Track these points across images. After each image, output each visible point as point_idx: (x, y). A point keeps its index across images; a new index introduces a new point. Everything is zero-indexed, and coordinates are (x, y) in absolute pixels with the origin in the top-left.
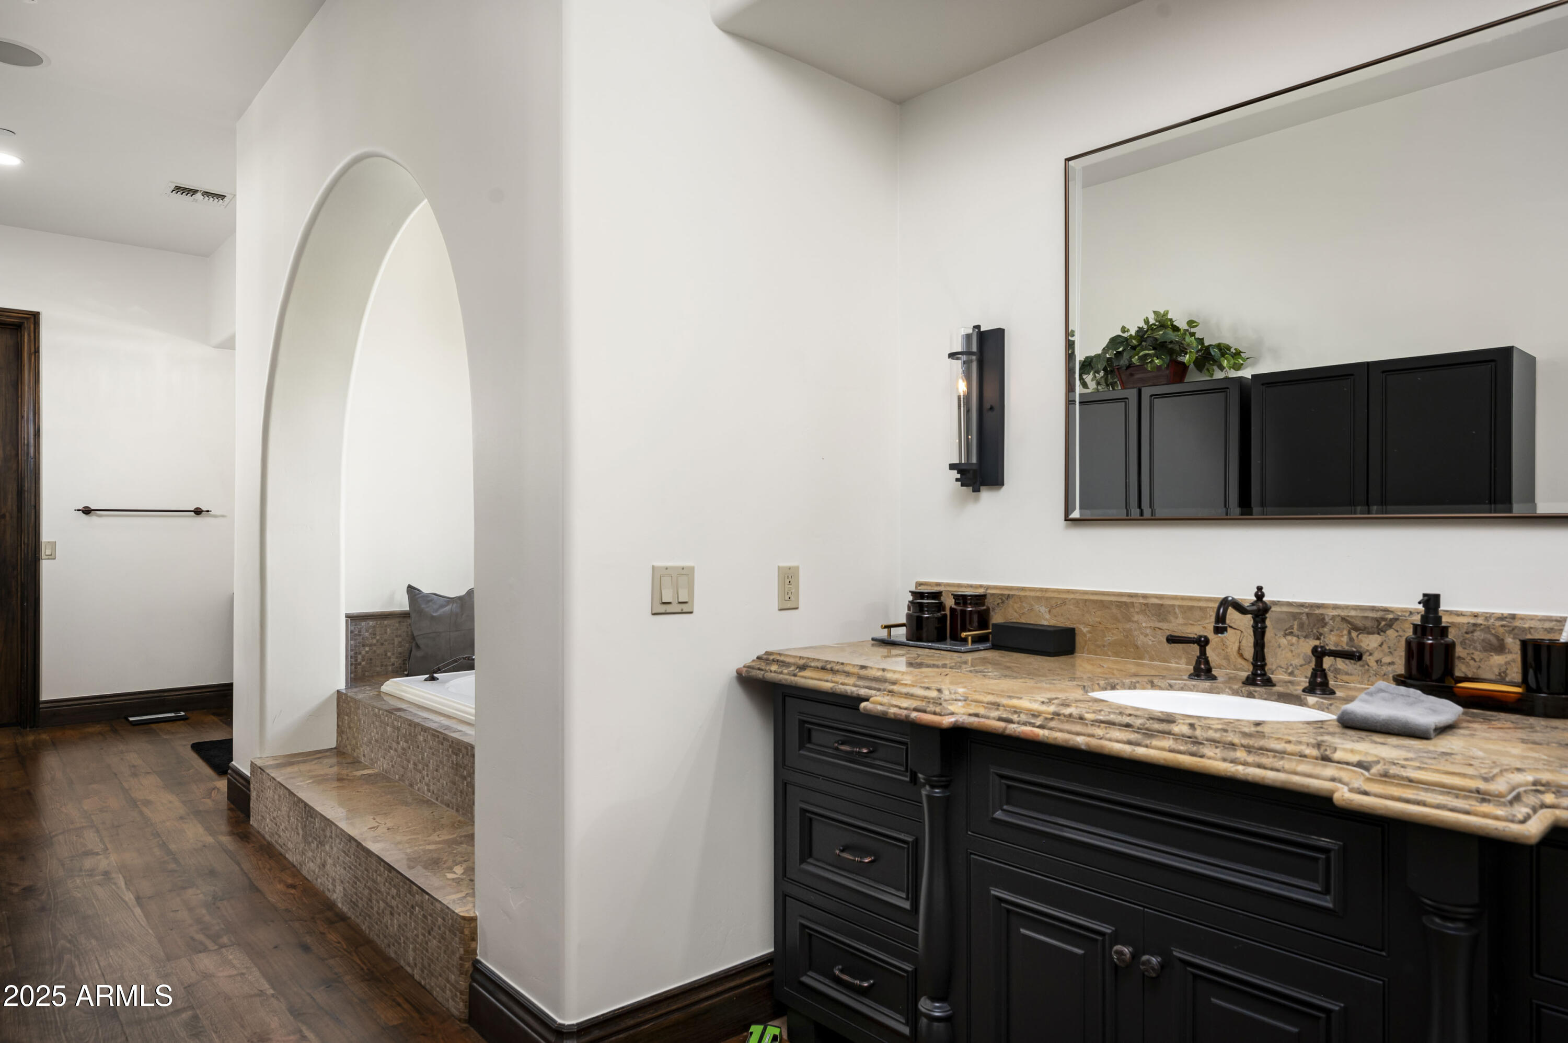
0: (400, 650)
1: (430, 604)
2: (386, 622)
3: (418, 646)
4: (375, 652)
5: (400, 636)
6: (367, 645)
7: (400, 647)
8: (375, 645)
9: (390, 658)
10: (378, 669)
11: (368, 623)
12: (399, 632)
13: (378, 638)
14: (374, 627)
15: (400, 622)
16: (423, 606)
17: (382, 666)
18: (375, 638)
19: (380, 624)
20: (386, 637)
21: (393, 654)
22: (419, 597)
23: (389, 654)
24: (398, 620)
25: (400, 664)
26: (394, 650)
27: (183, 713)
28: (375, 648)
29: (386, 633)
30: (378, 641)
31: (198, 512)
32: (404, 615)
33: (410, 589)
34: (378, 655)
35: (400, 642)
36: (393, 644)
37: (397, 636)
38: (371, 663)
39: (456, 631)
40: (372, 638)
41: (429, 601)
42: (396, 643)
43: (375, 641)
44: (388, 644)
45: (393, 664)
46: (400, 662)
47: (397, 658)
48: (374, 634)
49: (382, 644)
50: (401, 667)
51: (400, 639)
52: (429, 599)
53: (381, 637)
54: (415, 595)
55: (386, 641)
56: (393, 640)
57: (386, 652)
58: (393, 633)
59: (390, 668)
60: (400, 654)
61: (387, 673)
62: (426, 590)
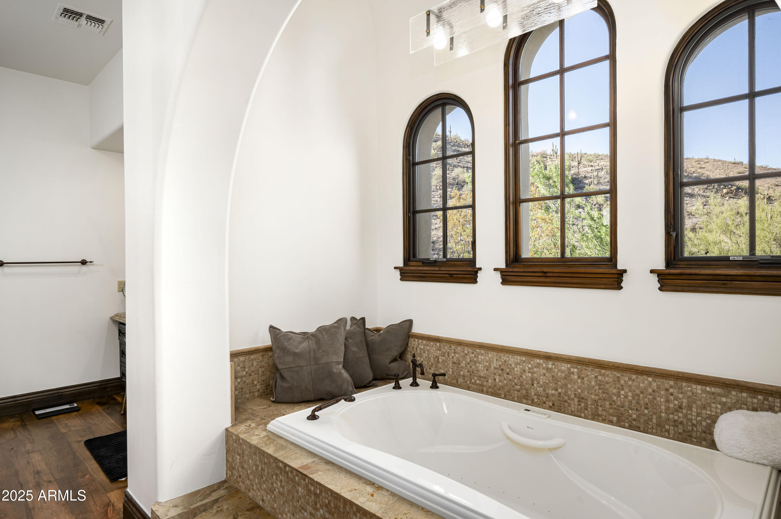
0: (263, 378)
1: (291, 341)
2: (252, 357)
3: (282, 377)
4: (245, 382)
5: (263, 367)
6: (239, 377)
7: (263, 375)
8: (245, 376)
9: (256, 385)
10: (247, 396)
11: (240, 359)
12: (263, 363)
13: (247, 370)
14: (244, 362)
15: (263, 355)
16: (286, 344)
17: (250, 392)
18: (245, 370)
19: (249, 358)
20: (253, 369)
21: (258, 382)
22: (281, 336)
23: (255, 382)
24: (261, 354)
25: (263, 390)
26: (259, 379)
27: (75, 405)
28: (244, 379)
29: (253, 365)
30: (247, 373)
31: (84, 262)
32: (267, 350)
33: (272, 328)
34: (247, 384)
35: (263, 372)
36: (258, 373)
37: (260, 367)
38: (242, 392)
39: (316, 365)
40: (243, 371)
41: (290, 339)
42: (260, 373)
43: (244, 373)
44: (255, 374)
45: (259, 391)
46: (263, 388)
47: (261, 385)
48: (244, 367)
49: (250, 375)
50: (264, 392)
51: (263, 369)
52: (289, 337)
53: (249, 369)
54: (278, 334)
55: (253, 372)
56: (258, 370)
57: (253, 381)
58: (258, 365)
59: (256, 394)
60: (264, 381)
61: (254, 398)
62: (284, 329)
